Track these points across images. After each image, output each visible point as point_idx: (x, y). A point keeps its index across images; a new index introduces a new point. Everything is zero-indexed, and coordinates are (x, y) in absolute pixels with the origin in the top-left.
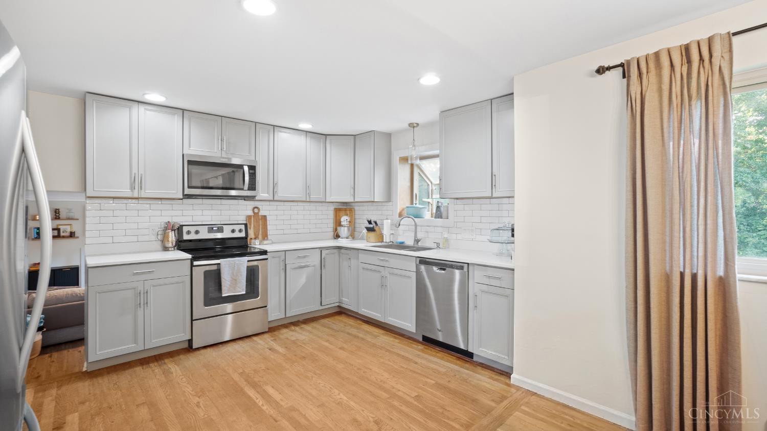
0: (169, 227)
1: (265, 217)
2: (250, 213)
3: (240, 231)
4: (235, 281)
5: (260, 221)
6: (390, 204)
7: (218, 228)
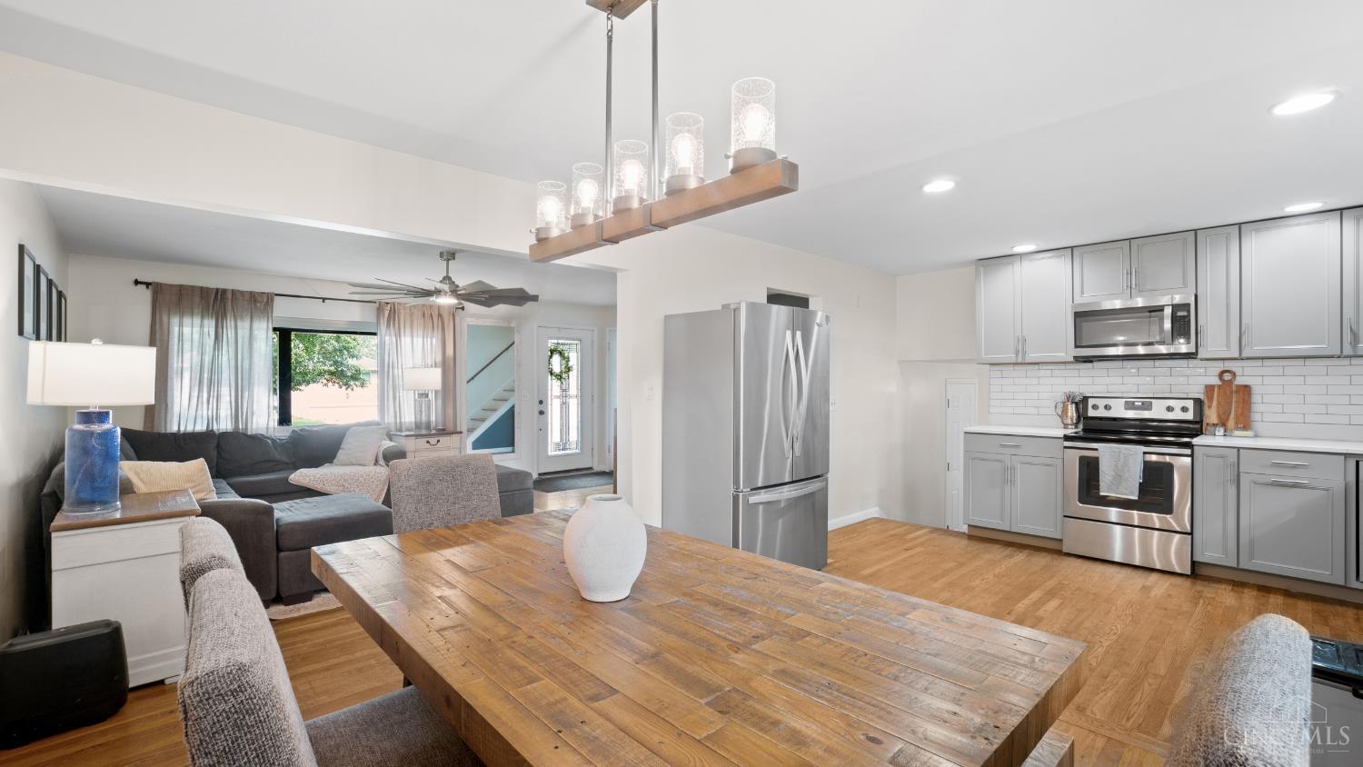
1: (1246, 390)
3: (1184, 409)
5: (1233, 394)
7: (1143, 403)
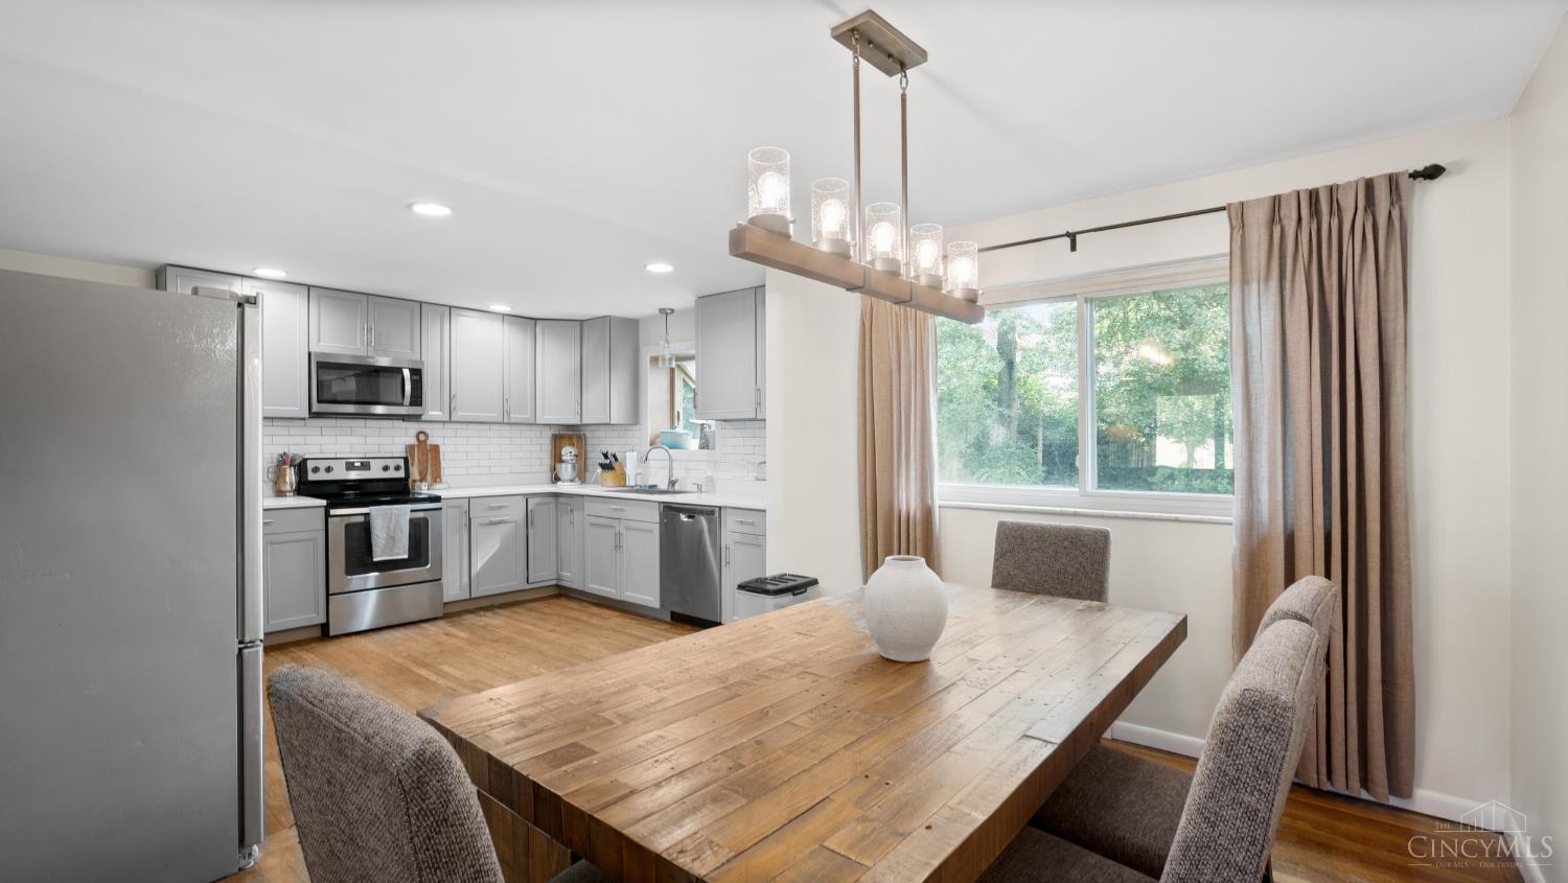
0: (283, 461)
1: (436, 448)
2: (413, 441)
3: (397, 468)
4: (392, 540)
5: (426, 455)
6: (638, 427)
7: (362, 463)
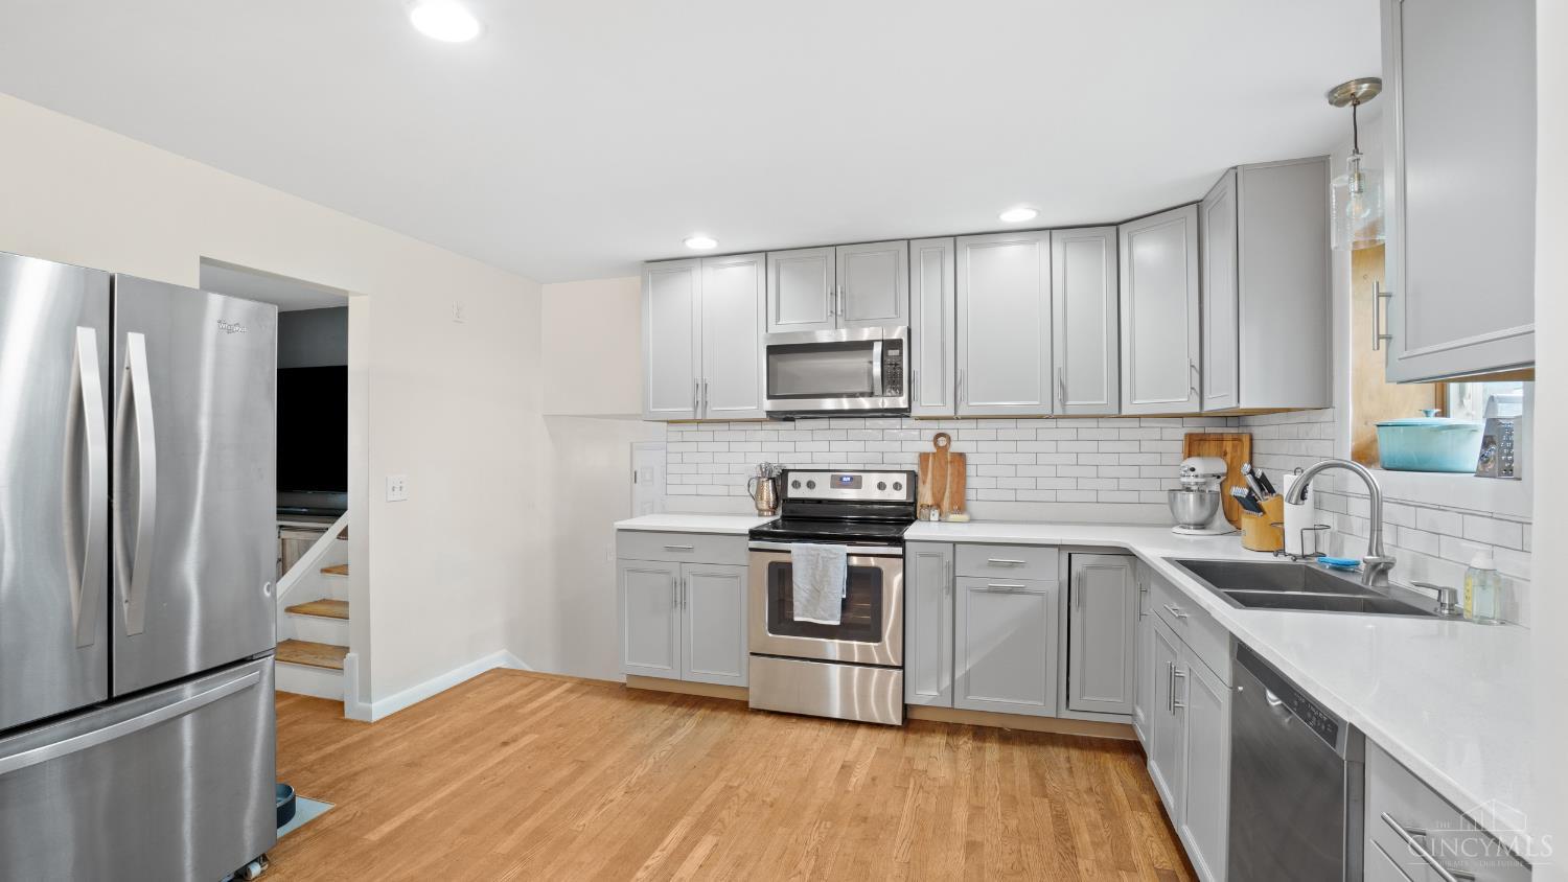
0: (763, 472)
1: (961, 457)
2: (930, 448)
3: (897, 486)
4: (816, 592)
5: (948, 465)
6: (1328, 414)
7: (852, 478)
